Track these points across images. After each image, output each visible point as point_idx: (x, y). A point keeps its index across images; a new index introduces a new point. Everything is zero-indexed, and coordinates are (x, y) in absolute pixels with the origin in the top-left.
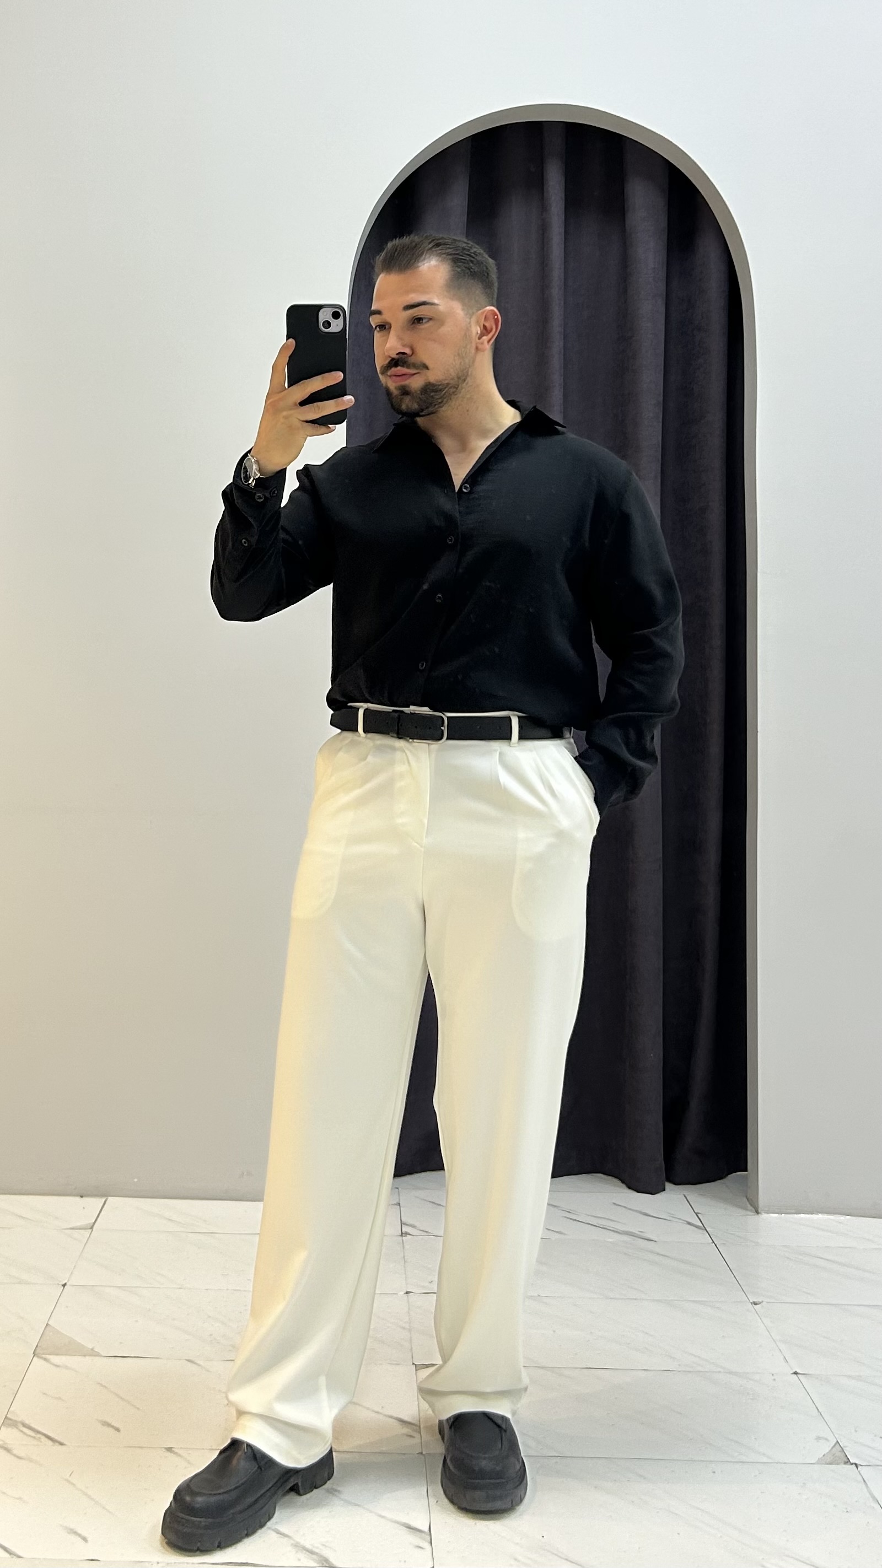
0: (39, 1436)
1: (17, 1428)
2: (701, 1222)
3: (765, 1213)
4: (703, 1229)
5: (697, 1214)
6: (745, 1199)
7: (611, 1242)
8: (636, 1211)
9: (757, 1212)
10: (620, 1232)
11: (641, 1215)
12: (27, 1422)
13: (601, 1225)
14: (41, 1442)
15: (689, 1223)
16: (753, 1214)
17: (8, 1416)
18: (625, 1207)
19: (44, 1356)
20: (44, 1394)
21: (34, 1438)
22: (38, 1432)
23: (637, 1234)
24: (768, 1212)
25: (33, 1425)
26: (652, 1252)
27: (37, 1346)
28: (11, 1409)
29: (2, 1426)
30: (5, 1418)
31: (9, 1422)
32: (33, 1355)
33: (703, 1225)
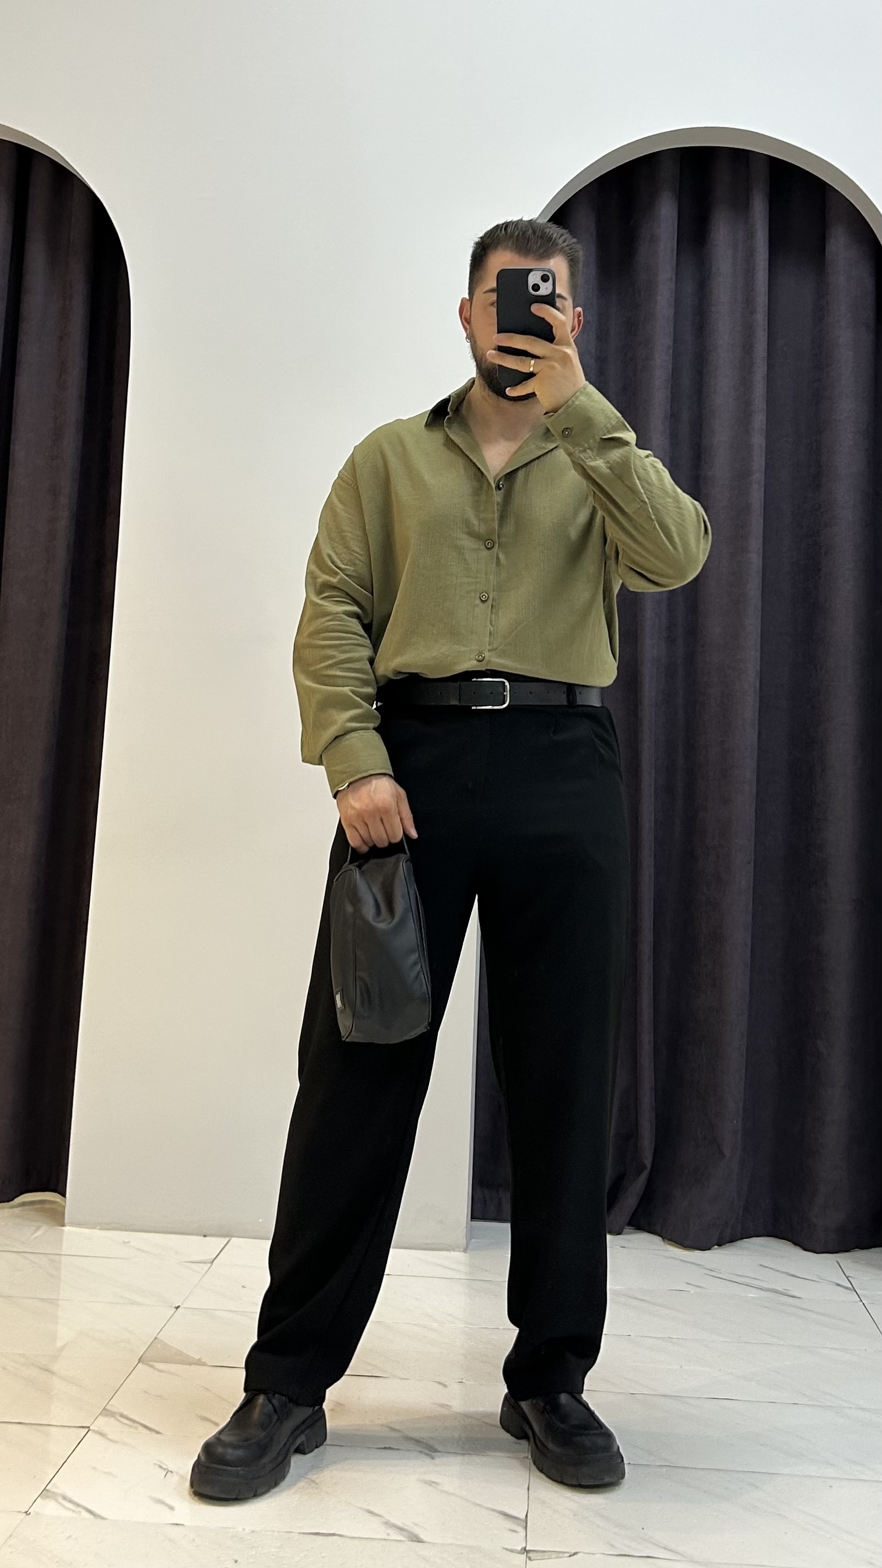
0: (138, 1425)
1: (114, 1417)
2: (851, 1284)
4: (852, 1290)
5: (848, 1277)
7: (752, 1297)
8: (783, 1272)
10: (764, 1289)
11: (788, 1276)
12: (125, 1413)
13: (746, 1283)
14: (138, 1430)
15: (838, 1285)
17: (107, 1408)
19: (149, 1363)
20: (146, 1392)
22: (135, 1422)
23: (783, 1292)
25: (132, 1417)
26: (795, 1307)
27: (143, 1354)
28: (110, 1403)
29: (99, 1415)
30: (104, 1409)
31: (106, 1412)
32: (138, 1362)
33: (853, 1288)
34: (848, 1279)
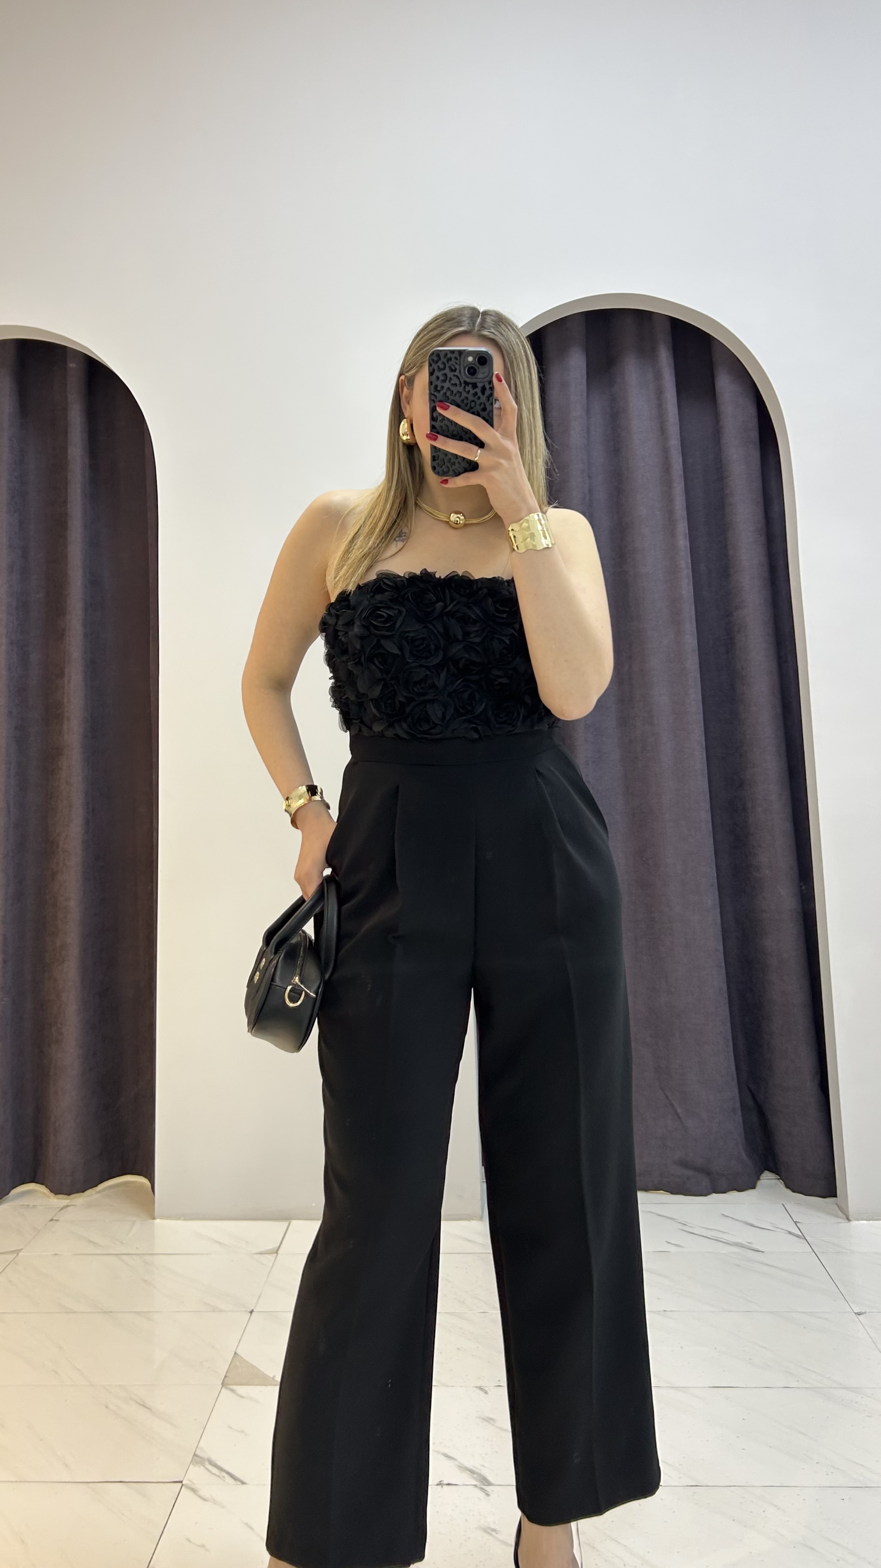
0: (224, 1474)
1: (204, 1466)
2: (801, 1232)
3: (855, 1220)
4: (803, 1239)
5: (796, 1223)
6: (837, 1208)
7: (723, 1254)
8: (742, 1221)
9: (849, 1220)
10: (730, 1243)
11: (747, 1226)
12: (214, 1458)
13: (713, 1237)
14: (224, 1481)
15: (790, 1233)
16: (845, 1221)
17: (198, 1453)
18: (733, 1218)
19: (231, 1387)
20: (230, 1428)
21: (218, 1476)
22: (221, 1469)
23: (748, 1246)
24: (858, 1220)
25: (219, 1463)
26: (761, 1262)
27: (225, 1376)
28: (199, 1446)
29: (190, 1464)
30: (194, 1455)
31: (197, 1459)
32: (221, 1386)
33: (803, 1235)
34: (796, 1224)
